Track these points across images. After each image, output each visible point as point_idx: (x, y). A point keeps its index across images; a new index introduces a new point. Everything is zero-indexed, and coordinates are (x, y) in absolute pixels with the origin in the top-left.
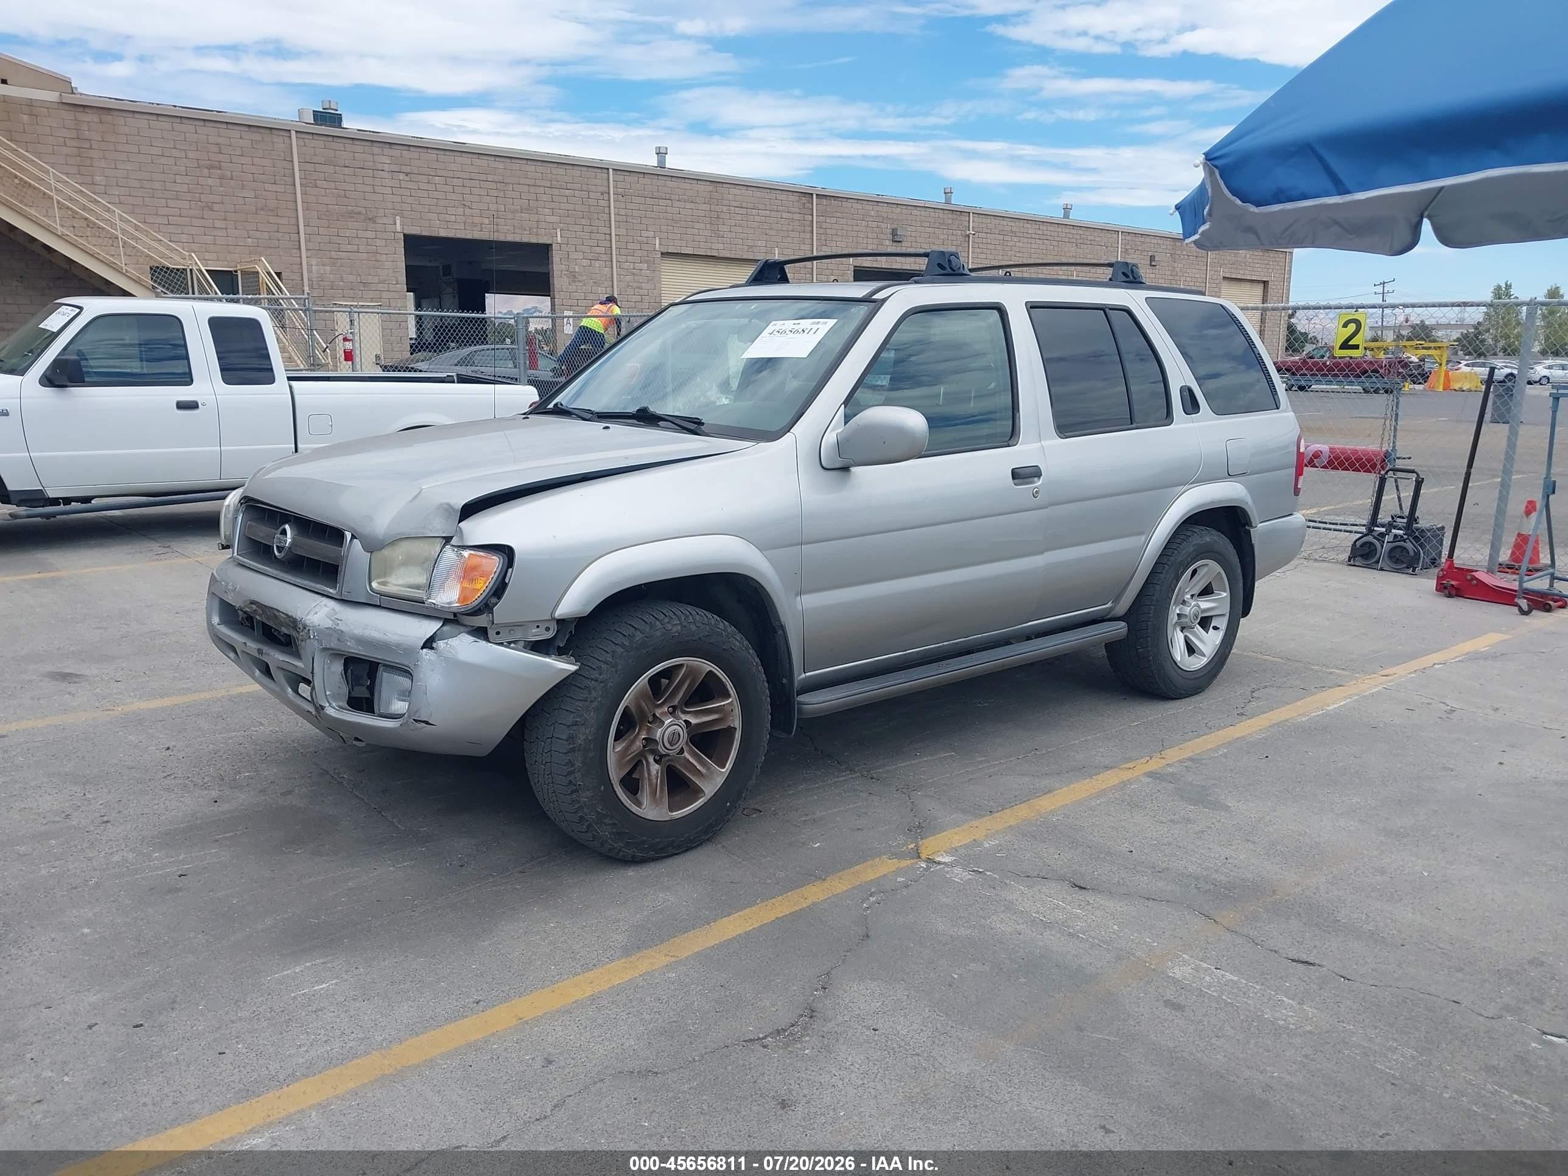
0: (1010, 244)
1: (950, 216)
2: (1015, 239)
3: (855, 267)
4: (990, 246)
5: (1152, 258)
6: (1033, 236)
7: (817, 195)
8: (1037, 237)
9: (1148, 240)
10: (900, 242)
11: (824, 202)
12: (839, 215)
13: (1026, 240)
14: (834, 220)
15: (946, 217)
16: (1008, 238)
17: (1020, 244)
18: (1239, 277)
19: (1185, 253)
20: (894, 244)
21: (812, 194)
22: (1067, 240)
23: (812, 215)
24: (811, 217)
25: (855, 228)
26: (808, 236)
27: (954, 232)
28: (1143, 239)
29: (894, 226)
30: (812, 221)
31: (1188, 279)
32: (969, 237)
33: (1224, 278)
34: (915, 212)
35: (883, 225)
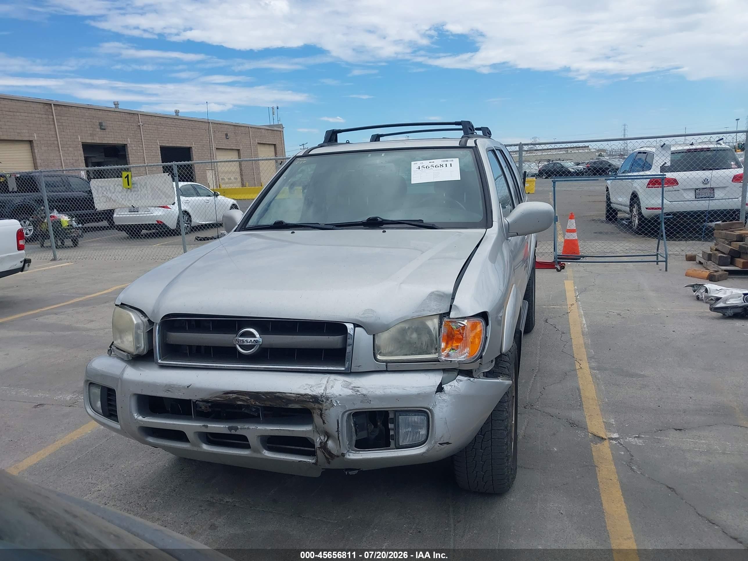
0: (161, 129)
1: (128, 116)
2: (163, 127)
3: (82, 143)
4: (151, 131)
5: (226, 135)
6: (171, 125)
7: (54, 104)
8: (173, 126)
9: (223, 126)
10: (105, 129)
11: (59, 108)
12: (69, 115)
13: (168, 128)
14: (66, 118)
15: (126, 116)
16: (159, 127)
17: (166, 130)
18: (264, 143)
19: (240, 132)
20: (102, 130)
21: (51, 104)
22: (187, 127)
23: (53, 115)
24: (52, 116)
25: (78, 122)
26: (53, 126)
27: (132, 124)
28: (221, 126)
29: (100, 121)
30: (53, 119)
31: (243, 144)
32: (140, 126)
33: (258, 143)
34: (110, 114)
35: (94, 121)
